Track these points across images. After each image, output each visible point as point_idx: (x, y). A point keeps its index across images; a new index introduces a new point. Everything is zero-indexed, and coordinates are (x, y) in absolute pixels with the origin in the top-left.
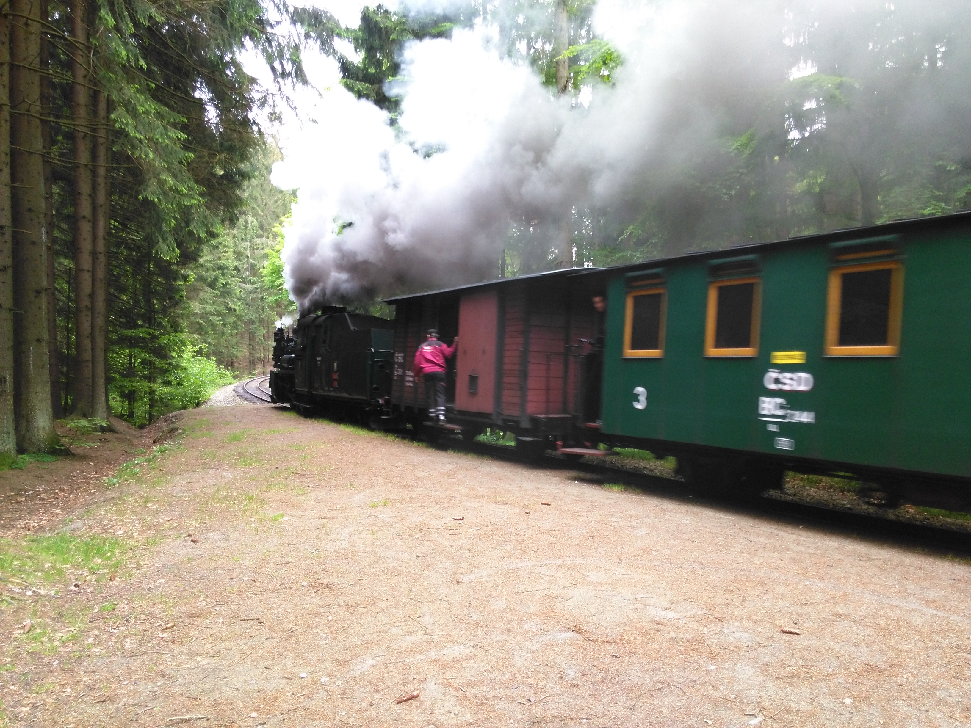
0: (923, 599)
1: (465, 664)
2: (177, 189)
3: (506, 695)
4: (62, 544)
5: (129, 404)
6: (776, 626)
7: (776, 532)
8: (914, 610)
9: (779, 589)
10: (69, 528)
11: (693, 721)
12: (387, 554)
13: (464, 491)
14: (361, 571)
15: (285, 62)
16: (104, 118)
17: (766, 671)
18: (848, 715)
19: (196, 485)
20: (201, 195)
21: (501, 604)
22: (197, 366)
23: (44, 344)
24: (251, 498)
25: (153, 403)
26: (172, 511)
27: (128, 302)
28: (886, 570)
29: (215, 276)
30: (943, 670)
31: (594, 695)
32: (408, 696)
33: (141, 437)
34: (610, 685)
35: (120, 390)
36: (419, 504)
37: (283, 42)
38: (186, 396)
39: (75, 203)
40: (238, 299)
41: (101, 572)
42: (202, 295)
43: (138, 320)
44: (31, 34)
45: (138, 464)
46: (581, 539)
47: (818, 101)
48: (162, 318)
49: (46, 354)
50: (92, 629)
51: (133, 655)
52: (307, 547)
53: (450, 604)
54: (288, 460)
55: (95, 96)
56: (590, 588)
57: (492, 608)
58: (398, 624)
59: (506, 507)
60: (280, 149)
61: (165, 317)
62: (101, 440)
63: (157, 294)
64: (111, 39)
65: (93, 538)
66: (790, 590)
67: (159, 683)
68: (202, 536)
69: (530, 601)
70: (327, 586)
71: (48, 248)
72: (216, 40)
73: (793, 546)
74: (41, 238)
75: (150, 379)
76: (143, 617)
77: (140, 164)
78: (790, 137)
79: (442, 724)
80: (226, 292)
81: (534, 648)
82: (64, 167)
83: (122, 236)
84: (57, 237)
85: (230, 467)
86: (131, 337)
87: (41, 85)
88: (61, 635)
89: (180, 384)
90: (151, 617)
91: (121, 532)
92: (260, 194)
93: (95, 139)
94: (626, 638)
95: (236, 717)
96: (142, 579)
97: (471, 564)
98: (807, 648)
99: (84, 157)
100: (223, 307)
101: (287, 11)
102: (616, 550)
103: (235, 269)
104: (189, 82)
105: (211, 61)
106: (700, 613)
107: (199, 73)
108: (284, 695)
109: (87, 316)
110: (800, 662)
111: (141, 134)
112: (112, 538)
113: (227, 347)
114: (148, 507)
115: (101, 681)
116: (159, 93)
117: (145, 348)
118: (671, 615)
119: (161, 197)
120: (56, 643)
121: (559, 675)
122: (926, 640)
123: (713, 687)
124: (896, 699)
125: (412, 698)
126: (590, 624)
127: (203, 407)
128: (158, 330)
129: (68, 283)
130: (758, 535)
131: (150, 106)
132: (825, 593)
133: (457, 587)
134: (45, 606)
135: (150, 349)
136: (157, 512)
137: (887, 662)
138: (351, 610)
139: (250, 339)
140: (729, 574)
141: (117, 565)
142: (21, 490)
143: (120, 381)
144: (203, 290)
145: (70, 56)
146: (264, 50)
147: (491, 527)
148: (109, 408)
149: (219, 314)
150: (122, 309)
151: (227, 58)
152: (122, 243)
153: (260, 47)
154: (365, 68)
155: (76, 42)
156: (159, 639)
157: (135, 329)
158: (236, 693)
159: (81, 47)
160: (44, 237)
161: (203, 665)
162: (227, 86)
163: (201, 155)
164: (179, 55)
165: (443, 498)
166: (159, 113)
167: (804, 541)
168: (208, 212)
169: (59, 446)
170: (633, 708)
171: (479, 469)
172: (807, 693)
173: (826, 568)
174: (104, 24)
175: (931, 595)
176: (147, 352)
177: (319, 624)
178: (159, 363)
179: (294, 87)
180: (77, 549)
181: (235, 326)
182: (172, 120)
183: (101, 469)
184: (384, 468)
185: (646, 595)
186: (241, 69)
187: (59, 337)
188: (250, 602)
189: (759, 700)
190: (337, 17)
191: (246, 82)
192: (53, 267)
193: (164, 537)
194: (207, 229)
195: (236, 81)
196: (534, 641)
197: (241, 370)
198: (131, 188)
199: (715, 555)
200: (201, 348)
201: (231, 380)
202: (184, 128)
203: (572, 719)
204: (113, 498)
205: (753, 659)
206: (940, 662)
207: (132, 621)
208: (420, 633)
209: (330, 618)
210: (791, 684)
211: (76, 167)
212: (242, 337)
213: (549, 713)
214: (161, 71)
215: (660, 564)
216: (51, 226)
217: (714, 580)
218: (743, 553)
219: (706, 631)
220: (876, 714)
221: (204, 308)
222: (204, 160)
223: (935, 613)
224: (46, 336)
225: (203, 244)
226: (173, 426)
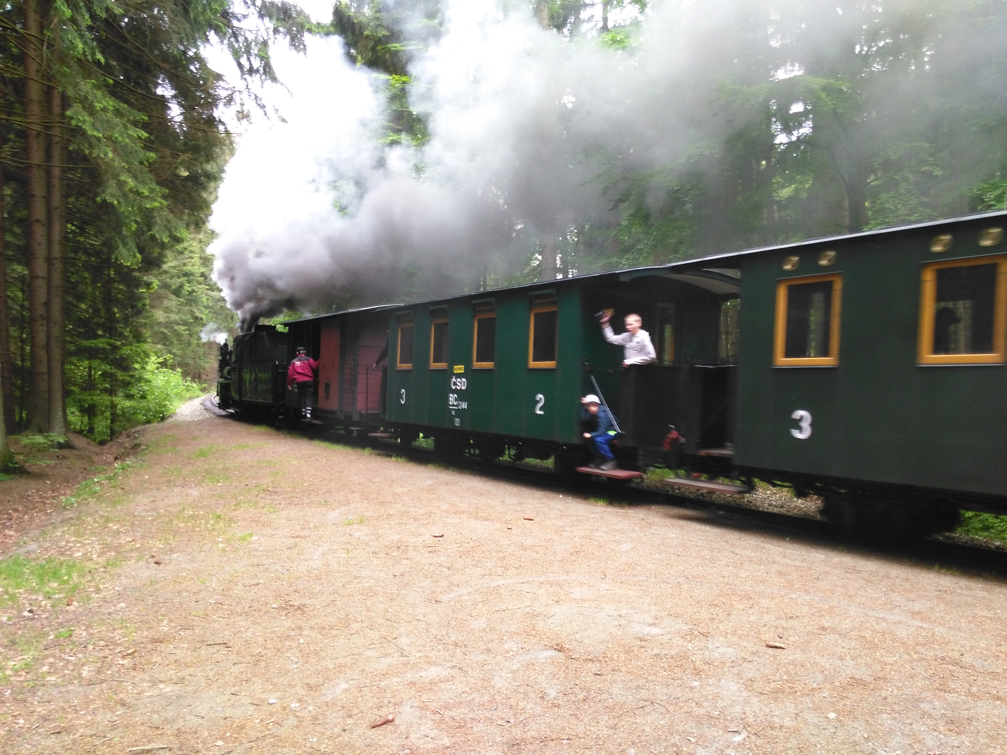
0: (909, 611)
1: (443, 686)
2: (137, 191)
3: (485, 717)
4: (15, 568)
5: (89, 419)
6: (761, 640)
7: (762, 544)
8: (900, 622)
9: (764, 602)
10: (22, 551)
11: (675, 739)
12: (363, 574)
13: (445, 507)
14: (335, 592)
15: (252, 58)
16: (58, 115)
17: (751, 686)
18: (833, 730)
19: (160, 504)
20: (164, 197)
21: (481, 623)
22: (162, 378)
24: (219, 517)
25: (114, 418)
26: (134, 531)
27: (87, 312)
28: (872, 582)
29: (180, 283)
30: (928, 682)
31: (576, 715)
32: (383, 720)
33: (102, 454)
34: (592, 704)
35: (79, 404)
36: (397, 521)
37: (250, 37)
38: (149, 410)
39: (28, 206)
40: (206, 307)
41: (57, 596)
42: (166, 303)
43: (98, 330)
45: (98, 482)
46: (564, 554)
47: (806, 104)
48: (123, 328)
50: (47, 657)
51: (91, 683)
52: (277, 567)
53: (428, 624)
54: (258, 477)
55: (48, 92)
56: (573, 605)
57: (472, 627)
58: (372, 646)
59: (488, 523)
61: (127, 326)
62: (58, 457)
63: (118, 303)
64: (67, 32)
65: (49, 560)
66: (776, 604)
67: (118, 713)
68: (167, 558)
69: (511, 619)
70: (299, 608)
72: (179, 33)
73: (778, 559)
75: (111, 392)
76: (102, 643)
77: (98, 164)
78: (777, 141)
79: (418, 749)
80: (192, 300)
81: (515, 668)
82: (17, 167)
83: (79, 240)
84: (9, 242)
85: (196, 485)
86: (91, 348)
88: (14, 663)
89: (143, 397)
90: (111, 643)
91: (80, 554)
93: (49, 138)
94: (609, 655)
95: (200, 746)
96: (101, 603)
97: (450, 583)
98: (792, 663)
99: (37, 157)
100: (189, 316)
101: (254, 4)
102: (600, 565)
103: (201, 276)
104: (150, 78)
105: (174, 57)
106: (684, 628)
107: (160, 68)
108: (252, 722)
109: (42, 325)
110: (785, 677)
111: (98, 131)
112: (70, 560)
113: (194, 358)
114: (108, 527)
115: (57, 711)
116: (118, 90)
117: (105, 360)
118: (655, 631)
119: (121, 200)
120: (8, 672)
121: (540, 695)
122: (911, 652)
123: (697, 704)
124: (881, 712)
125: (387, 722)
126: (573, 642)
127: (168, 421)
128: (119, 341)
129: (22, 291)
130: (745, 548)
131: (108, 102)
132: (811, 605)
133: (435, 606)
135: (112, 361)
136: (118, 532)
137: (871, 675)
138: (324, 632)
140: (715, 588)
141: (75, 588)
143: (80, 394)
144: (167, 298)
145: (21, 49)
146: (230, 46)
147: (471, 544)
148: (67, 423)
149: (185, 323)
150: (81, 318)
151: (191, 53)
152: (80, 248)
153: (226, 42)
155: (27, 34)
156: (119, 666)
157: (95, 339)
158: (201, 721)
159: (33, 39)
161: (166, 692)
162: (190, 83)
163: (163, 155)
164: (138, 49)
165: (422, 515)
166: (118, 110)
167: (791, 554)
168: (171, 216)
169: (13, 464)
170: (614, 727)
171: (460, 483)
172: (791, 708)
173: (812, 580)
174: (58, 15)
175: (917, 607)
176: (108, 364)
177: (290, 648)
178: (120, 375)
179: (262, 84)
180: (32, 573)
182: (132, 118)
183: (58, 488)
184: (360, 484)
185: (631, 611)
186: (205, 65)
187: (13, 348)
188: (216, 625)
189: (743, 716)
190: (307, 11)
191: (211, 79)
192: (5, 274)
193: (126, 559)
194: (171, 232)
195: (201, 78)
196: (515, 661)
197: (210, 382)
198: (89, 190)
199: (700, 568)
200: (165, 359)
201: (199, 392)
202: (145, 126)
203: (552, 740)
204: (71, 518)
205: (738, 674)
206: (924, 674)
207: (91, 647)
208: (396, 655)
209: (301, 641)
210: (776, 699)
211: (29, 167)
212: (210, 347)
213: (529, 735)
214: (120, 66)
215: (645, 579)
217: (699, 595)
218: (729, 566)
219: (690, 646)
220: (861, 728)
221: (168, 317)
222: (167, 160)
223: (920, 625)
225: (167, 249)
226: (137, 442)
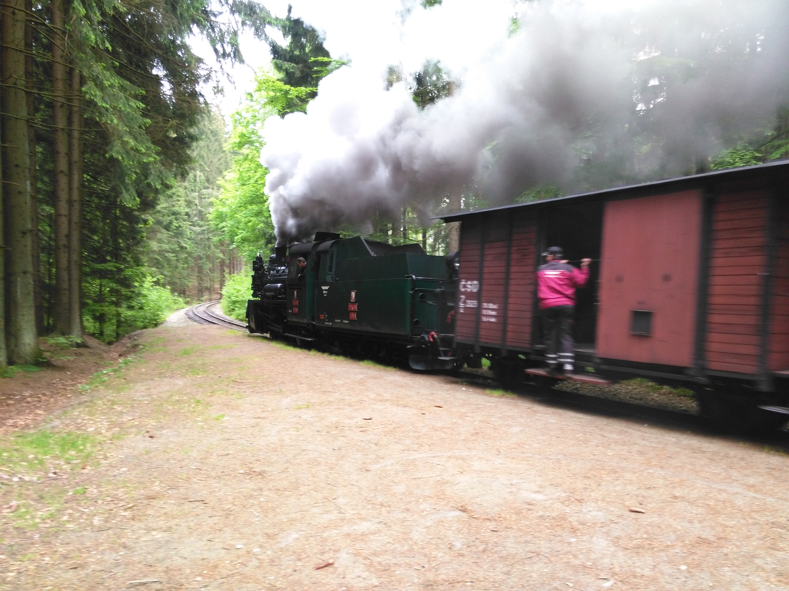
0: (744, 484)
1: (372, 537)
2: (137, 149)
3: (405, 563)
4: (43, 439)
5: (100, 325)
6: (625, 506)
7: (626, 429)
8: (737, 493)
9: (628, 476)
10: (49, 426)
11: (557, 584)
12: (309, 448)
13: (373, 396)
14: (287, 462)
15: (225, 45)
16: (77, 90)
17: (617, 542)
18: (684, 579)
19: (154, 391)
20: (158, 153)
21: (401, 488)
22: (156, 293)
23: (29, 276)
24: (198, 402)
25: (119, 324)
26: (133, 412)
27: (99, 242)
28: (714, 460)
29: (170, 220)
30: (761, 542)
31: (477, 563)
32: (325, 563)
33: (110, 352)
34: (490, 554)
35: (92, 313)
36: (335, 407)
37: (224, 28)
38: (146, 318)
39: (54, 161)
40: (189, 239)
41: (75, 462)
42: (159, 236)
43: (107, 256)
44: (17, 21)
45: (106, 374)
46: (467, 435)
47: (660, 79)
48: (126, 255)
49: (30, 283)
50: (66, 509)
51: (100, 530)
52: (243, 441)
53: (360, 488)
54: (229, 370)
55: (70, 73)
56: (474, 475)
57: (394, 491)
58: (317, 505)
59: (406, 409)
60: (223, 116)
61: (129, 253)
62: (76, 354)
63: (122, 235)
64: (83, 26)
65: (69, 434)
66: (637, 477)
67: (121, 553)
68: (158, 432)
69: (425, 486)
70: (260, 474)
71: (33, 197)
72: (168, 26)
73: (639, 441)
74: (26, 189)
75: (117, 304)
76: (109, 499)
77: (106, 128)
79: (352, 587)
80: (179, 233)
81: (428, 524)
82: (46, 130)
83: (93, 187)
84: (40, 188)
85: (181, 376)
86: (101, 270)
87: (26, 63)
88: (41, 513)
89: (141, 308)
90: (115, 499)
91: (92, 429)
92: (207, 154)
93: (70, 108)
94: (503, 515)
95: (183, 581)
96: (108, 468)
97: (377, 456)
98: (650, 525)
99: (61, 123)
100: (176, 246)
102: (495, 444)
103: (186, 215)
104: (147, 61)
105: (165, 44)
106: (563, 495)
107: (155, 54)
108: (223, 562)
109: (65, 252)
110: (645, 536)
111: (107, 104)
112: (84, 434)
113: (180, 278)
114: (113, 409)
115: (74, 551)
116: (123, 71)
117: (112, 279)
118: (539, 497)
119: (124, 156)
120: (38, 520)
121: (448, 546)
122: (747, 517)
123: (574, 556)
124: (723, 566)
125: (328, 565)
126: (474, 505)
127: (160, 328)
128: (123, 265)
129: (50, 226)
130: (611, 432)
131: (114, 80)
132: (665, 479)
133: (365, 474)
134: (28, 490)
135: (117, 280)
136: (122, 413)
137: (715, 536)
138: (279, 493)
139: (199, 272)
140: (587, 464)
141: (88, 456)
142: (10, 395)
143: (93, 306)
144: (160, 232)
145: (49, 40)
146: (209, 35)
147: (394, 425)
148: (83, 328)
149: (173, 251)
150: (94, 247)
151: (178, 42)
152: (94, 193)
153: (205, 32)
154: (292, 51)
155: (55, 28)
156: (121, 517)
157: (105, 263)
158: (184, 561)
159: (59, 32)
160: (29, 188)
161: (158, 538)
162: (178, 65)
163: (157, 121)
164: (138, 38)
165: (355, 402)
166: (122, 86)
167: (648, 437)
168: (162, 168)
169: (42, 359)
170: (508, 573)
172: (650, 561)
173: (666, 458)
174: (76, 13)
175: (752, 481)
176: (114, 282)
177: (253, 505)
178: (124, 291)
179: (233, 65)
180: (56, 443)
181: (186, 261)
182: (133, 92)
183: (76, 378)
184: (307, 377)
185: (520, 481)
186: (189, 51)
187: (42, 269)
188: (196, 486)
189: (611, 567)
190: (268, 8)
191: (193, 62)
192: (37, 213)
193: (127, 433)
194: (162, 181)
195: (186, 61)
196: (428, 519)
197: (191, 297)
198: (100, 148)
199: (576, 448)
200: (158, 279)
201: (184, 305)
202: (143, 99)
203: (458, 582)
204: (86, 402)
205: (607, 533)
206: (758, 535)
207: (100, 502)
208: (335, 512)
209: (262, 499)
210: (637, 553)
211: (55, 130)
212: (193, 270)
213: (440, 577)
214: (125, 52)
215: (531, 455)
216: (35, 179)
217: (575, 469)
218: (598, 446)
219: (568, 510)
220: (707, 578)
221: (161, 247)
222: (160, 125)
223: (754, 495)
224: (30, 269)
225: (160, 194)
226: (136, 343)
